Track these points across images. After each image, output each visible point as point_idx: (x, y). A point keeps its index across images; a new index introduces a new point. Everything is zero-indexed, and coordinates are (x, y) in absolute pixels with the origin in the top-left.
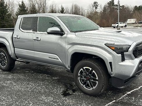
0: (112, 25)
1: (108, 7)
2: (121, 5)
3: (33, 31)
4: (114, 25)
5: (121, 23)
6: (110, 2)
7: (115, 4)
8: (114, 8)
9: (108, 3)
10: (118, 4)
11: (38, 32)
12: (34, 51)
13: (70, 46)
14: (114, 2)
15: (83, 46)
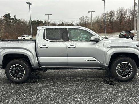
0: (19, 38)
1: (4, 20)
2: (17, 19)
3: (63, 40)
4: (20, 38)
5: (27, 36)
6: (6, 15)
7: (11, 18)
8: (10, 21)
9: (3, 16)
10: (15, 18)
11: (70, 41)
12: (68, 57)
13: (109, 49)
14: (10, 15)
15: (121, 48)
